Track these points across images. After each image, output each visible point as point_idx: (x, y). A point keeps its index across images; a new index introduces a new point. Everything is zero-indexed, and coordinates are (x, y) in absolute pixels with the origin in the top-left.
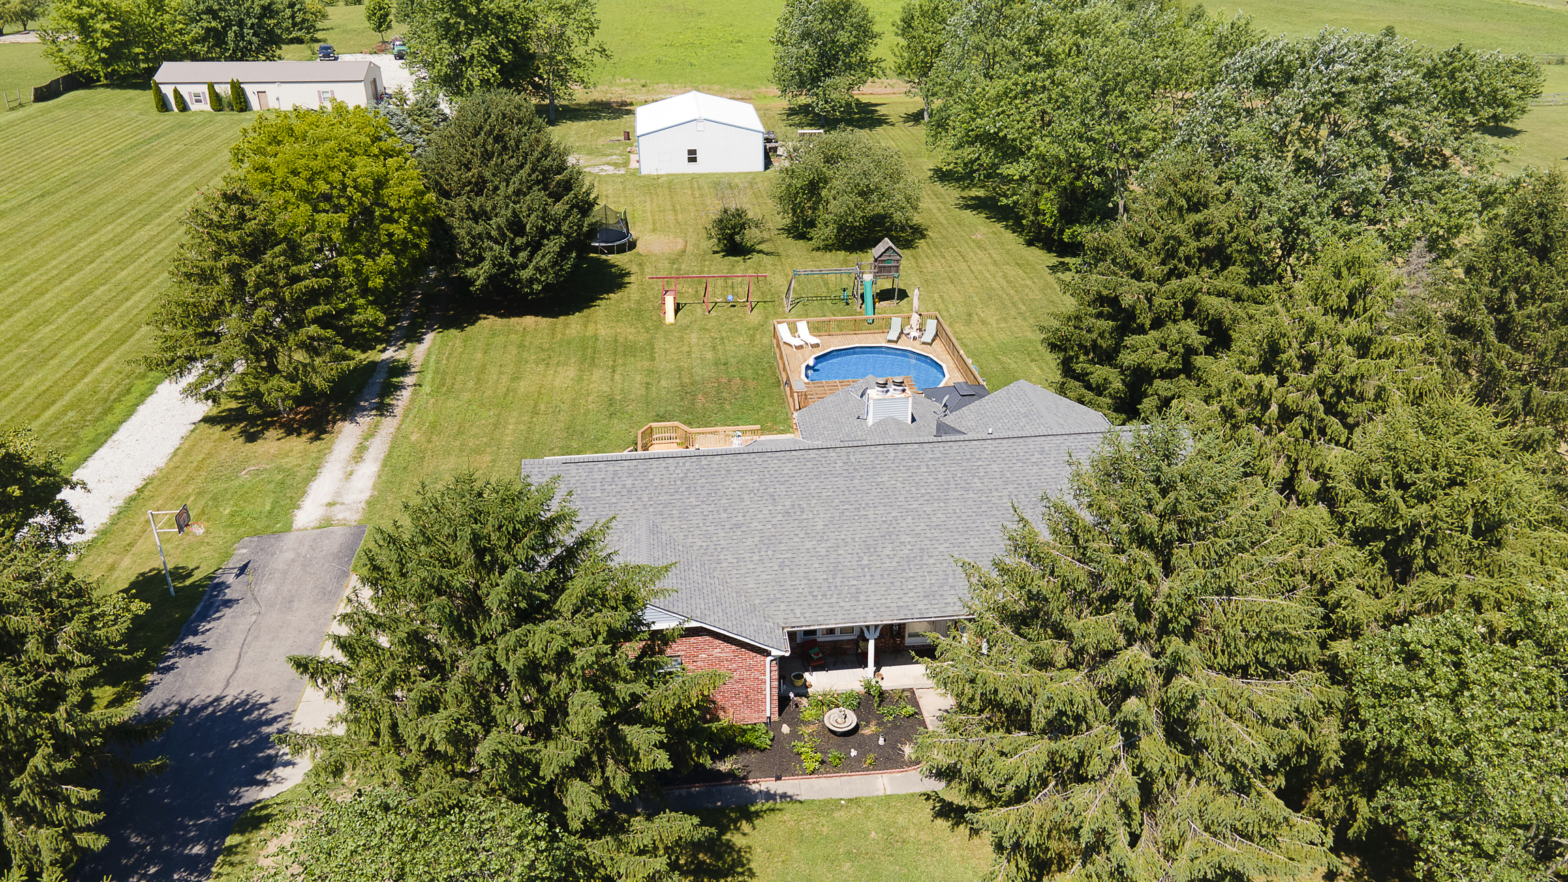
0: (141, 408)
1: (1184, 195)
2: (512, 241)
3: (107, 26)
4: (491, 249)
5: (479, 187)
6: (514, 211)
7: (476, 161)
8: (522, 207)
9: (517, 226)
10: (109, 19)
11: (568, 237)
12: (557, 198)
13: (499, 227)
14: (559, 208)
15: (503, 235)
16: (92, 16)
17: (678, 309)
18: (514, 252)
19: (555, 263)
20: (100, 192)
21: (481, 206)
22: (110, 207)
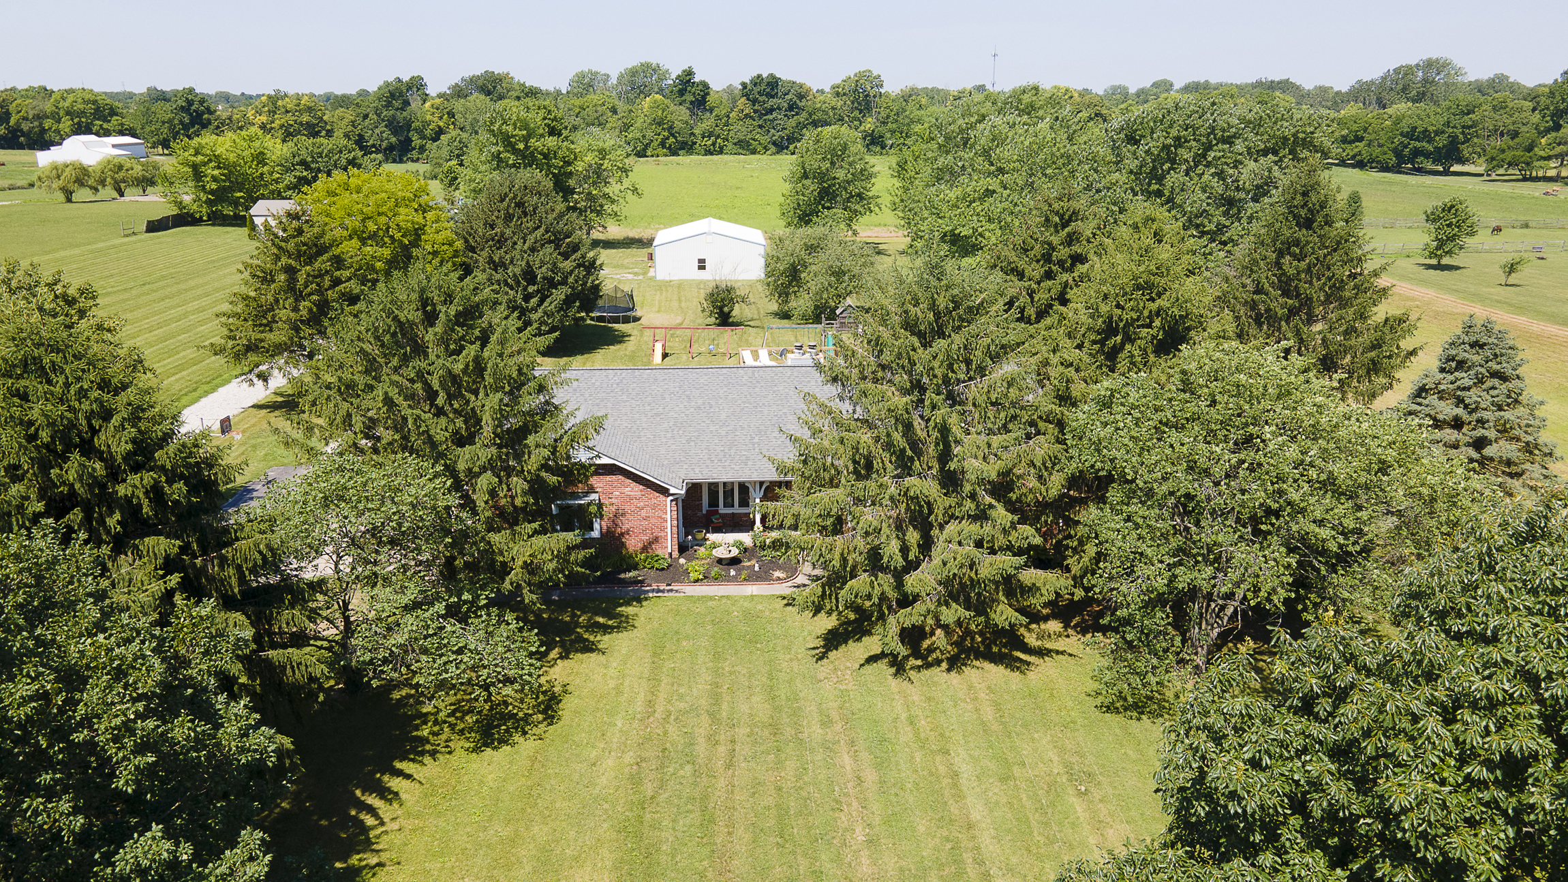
0: (203, 400)
1: (1057, 213)
2: (525, 289)
3: (216, 172)
4: (507, 293)
5: (500, 242)
6: (528, 262)
7: (500, 222)
8: (536, 260)
9: (530, 276)
10: (219, 167)
11: (573, 288)
12: (566, 256)
13: (515, 275)
14: (567, 265)
15: (518, 283)
16: (205, 164)
17: (665, 355)
18: (527, 298)
19: (561, 309)
20: (192, 283)
21: (500, 258)
22: (200, 291)
